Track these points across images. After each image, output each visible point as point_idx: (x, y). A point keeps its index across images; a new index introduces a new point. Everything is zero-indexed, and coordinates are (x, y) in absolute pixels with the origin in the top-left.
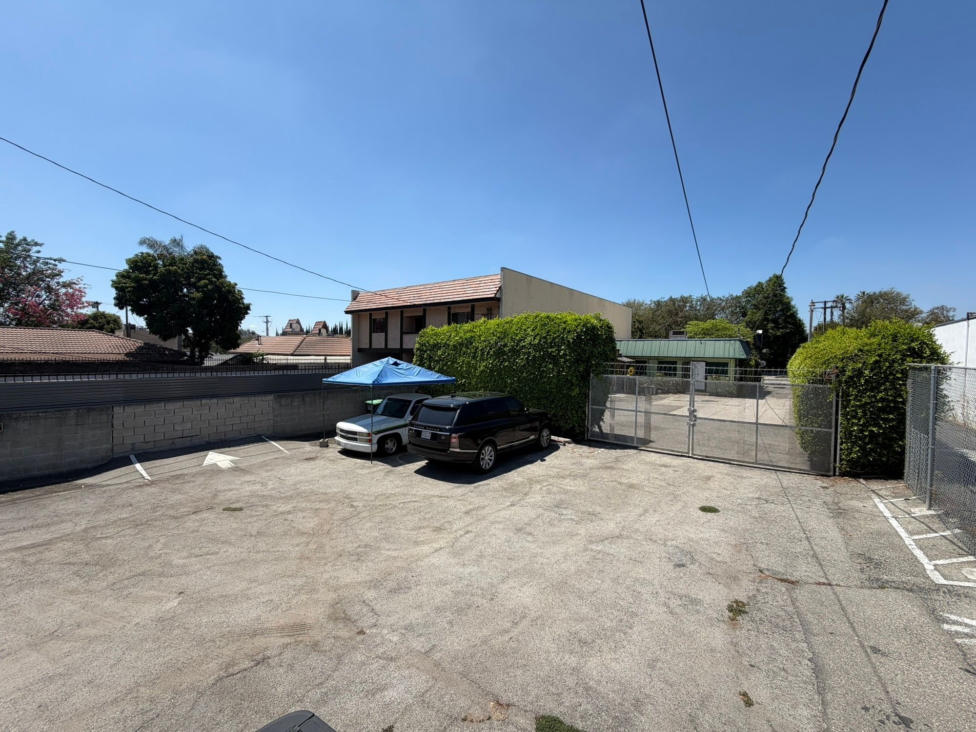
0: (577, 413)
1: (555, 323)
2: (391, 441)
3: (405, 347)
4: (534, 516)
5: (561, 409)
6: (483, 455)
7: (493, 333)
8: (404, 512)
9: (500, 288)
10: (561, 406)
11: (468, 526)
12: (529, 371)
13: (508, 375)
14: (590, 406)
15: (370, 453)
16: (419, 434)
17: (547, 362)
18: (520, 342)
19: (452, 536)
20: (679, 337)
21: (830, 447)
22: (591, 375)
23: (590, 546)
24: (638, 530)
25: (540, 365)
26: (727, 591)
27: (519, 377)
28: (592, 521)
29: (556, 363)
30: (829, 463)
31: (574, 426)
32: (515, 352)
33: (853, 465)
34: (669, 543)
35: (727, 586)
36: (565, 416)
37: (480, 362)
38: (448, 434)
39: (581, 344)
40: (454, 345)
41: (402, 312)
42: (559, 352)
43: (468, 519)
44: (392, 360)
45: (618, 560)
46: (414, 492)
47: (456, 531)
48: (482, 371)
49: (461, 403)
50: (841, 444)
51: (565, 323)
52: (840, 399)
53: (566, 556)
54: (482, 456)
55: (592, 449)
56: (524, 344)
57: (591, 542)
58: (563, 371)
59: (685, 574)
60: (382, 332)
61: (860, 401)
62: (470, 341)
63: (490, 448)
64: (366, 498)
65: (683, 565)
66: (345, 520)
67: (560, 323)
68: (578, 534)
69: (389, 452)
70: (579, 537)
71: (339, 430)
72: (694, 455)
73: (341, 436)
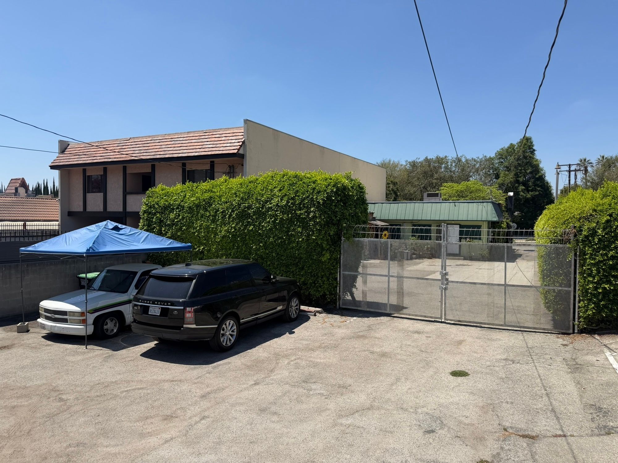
0: (328, 279)
1: (304, 183)
2: (112, 321)
3: (129, 209)
4: (280, 394)
5: (312, 276)
6: (223, 330)
7: (235, 193)
8: (127, 401)
9: (243, 142)
10: (311, 272)
11: (205, 410)
12: (276, 235)
13: (252, 241)
14: (342, 273)
15: (84, 336)
16: (145, 309)
17: (295, 225)
18: (266, 203)
19: (186, 423)
20: (433, 199)
21: (569, 306)
22: (343, 238)
23: (340, 421)
24: (389, 399)
25: (288, 228)
26: (473, 452)
27: (265, 243)
28: (342, 395)
29: (305, 226)
30: (569, 322)
31: (324, 295)
32: (261, 214)
33: (589, 321)
34: (420, 411)
35: (474, 447)
36: (315, 284)
37: (221, 226)
38: (182, 308)
39: (331, 205)
40: (190, 208)
41: (125, 168)
42: (309, 214)
43: (205, 404)
44: (111, 224)
45: (368, 433)
46: (140, 378)
47: (190, 418)
48: (223, 237)
49: (197, 272)
50: (579, 302)
51: (314, 183)
52: (578, 258)
53: (314, 434)
54: (222, 332)
55: (344, 318)
56: (270, 206)
57: (341, 416)
58: (312, 235)
59: (434, 439)
60: (99, 192)
61: (595, 259)
62: (209, 203)
63: (232, 322)
64: (79, 389)
65: (433, 431)
66: (51, 416)
67: (310, 182)
68: (327, 409)
69: (109, 333)
70: (328, 412)
71: (43, 310)
72: (446, 320)
73: (45, 318)
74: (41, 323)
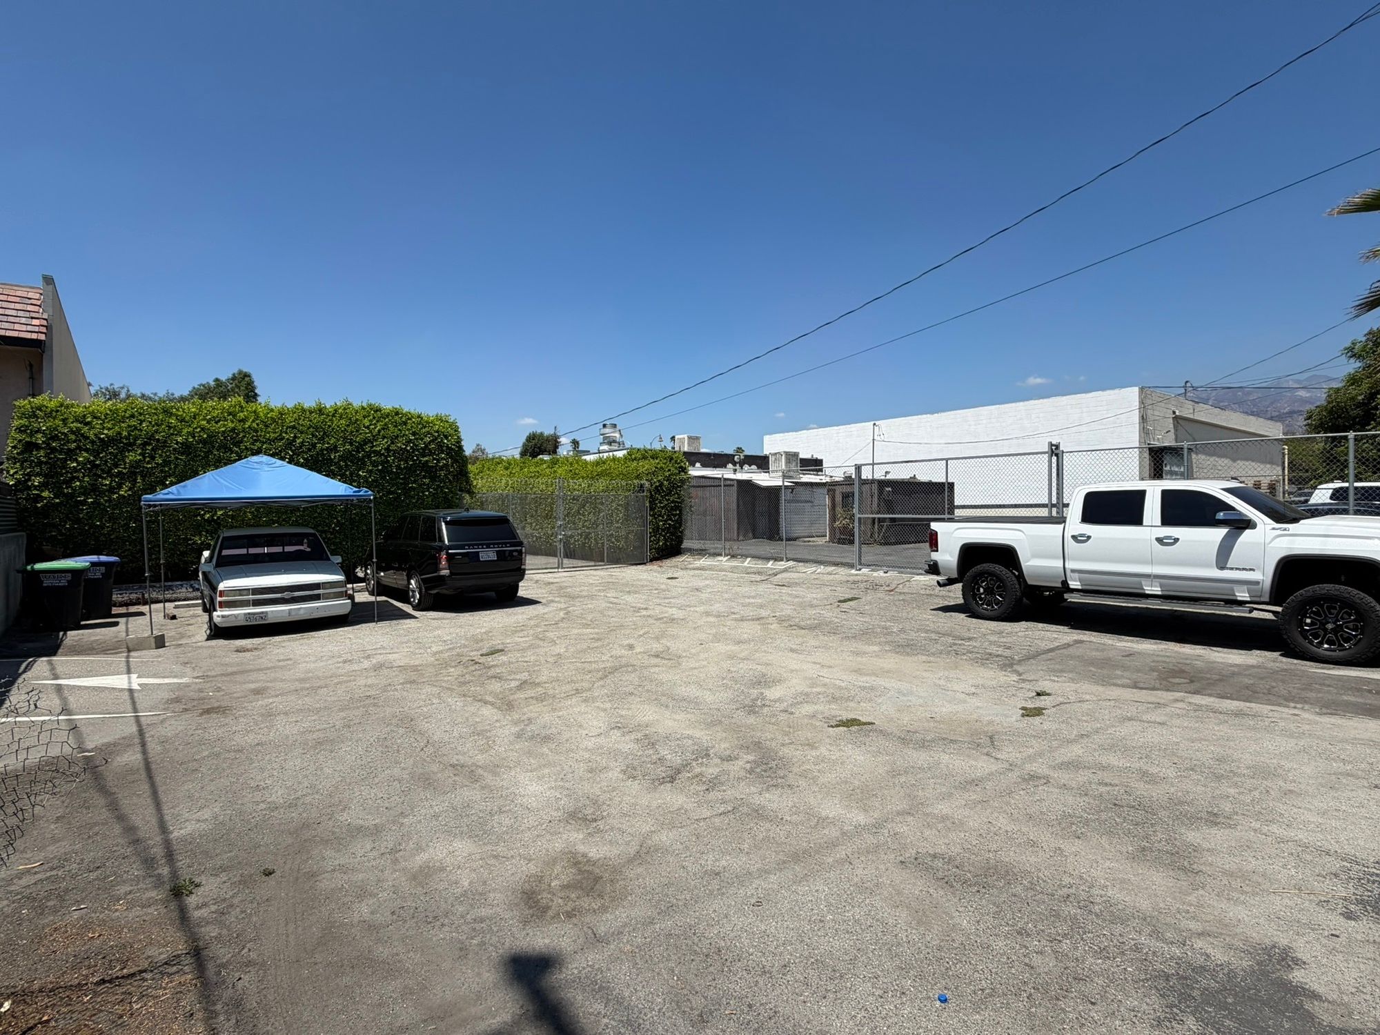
9: (48, 321)
16: (474, 556)
17: (419, 475)
21: (643, 542)
30: (643, 554)
50: (651, 537)
56: (373, 449)
71: (245, 592)
72: (562, 568)
73: (257, 603)
74: (249, 614)
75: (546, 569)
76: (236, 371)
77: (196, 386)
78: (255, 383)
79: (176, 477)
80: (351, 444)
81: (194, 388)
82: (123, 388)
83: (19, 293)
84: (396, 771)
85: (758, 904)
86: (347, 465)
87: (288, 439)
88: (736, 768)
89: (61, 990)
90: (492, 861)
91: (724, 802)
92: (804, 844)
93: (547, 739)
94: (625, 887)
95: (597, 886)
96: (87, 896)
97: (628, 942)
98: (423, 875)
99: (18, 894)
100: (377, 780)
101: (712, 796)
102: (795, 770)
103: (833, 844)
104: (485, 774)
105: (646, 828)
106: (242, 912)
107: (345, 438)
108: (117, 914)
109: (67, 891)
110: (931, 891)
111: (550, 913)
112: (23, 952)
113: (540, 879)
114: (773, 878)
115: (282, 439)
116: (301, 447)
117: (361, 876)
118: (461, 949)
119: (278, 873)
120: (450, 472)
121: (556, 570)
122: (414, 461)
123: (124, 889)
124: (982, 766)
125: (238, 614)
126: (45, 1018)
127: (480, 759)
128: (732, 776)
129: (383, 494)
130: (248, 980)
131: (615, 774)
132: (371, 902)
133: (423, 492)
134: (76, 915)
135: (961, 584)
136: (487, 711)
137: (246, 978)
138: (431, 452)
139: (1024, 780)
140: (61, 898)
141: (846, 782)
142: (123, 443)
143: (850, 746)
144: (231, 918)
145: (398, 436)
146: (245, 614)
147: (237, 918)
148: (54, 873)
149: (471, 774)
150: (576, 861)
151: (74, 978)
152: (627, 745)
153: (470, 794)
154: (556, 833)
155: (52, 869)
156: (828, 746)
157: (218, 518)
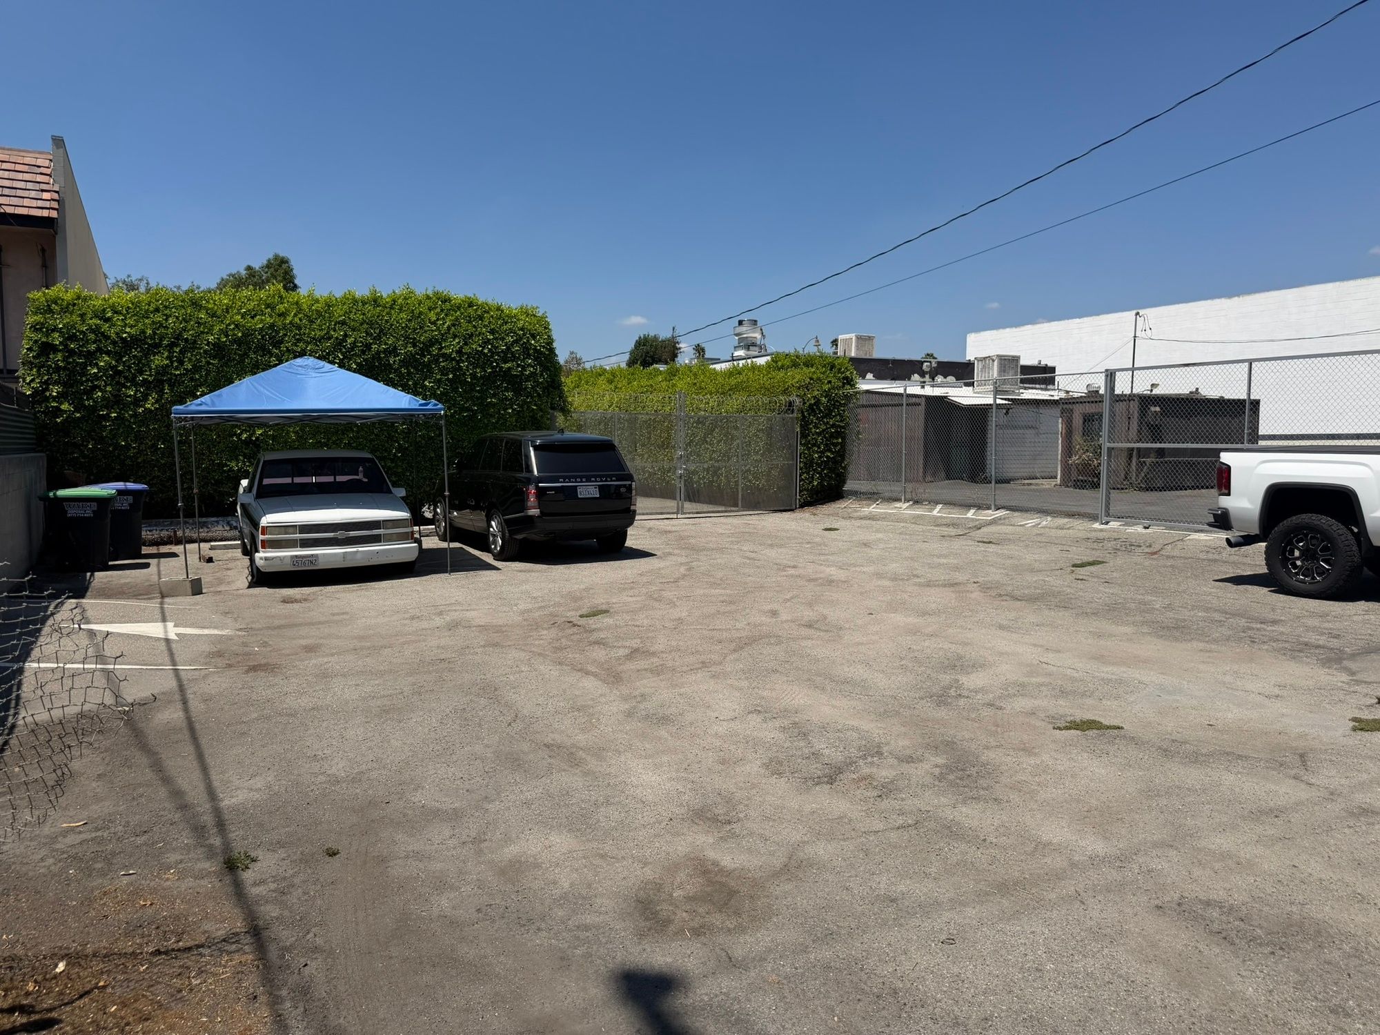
9: (59, 194)
16: (570, 492)
17: (499, 387)
18: (431, 346)
30: (790, 498)
33: (812, 493)
71: (291, 530)
72: (683, 513)
73: (305, 544)
74: (296, 556)
75: (662, 514)
76: (271, 256)
77: (225, 277)
78: (294, 271)
79: (208, 386)
80: (414, 345)
81: (223, 280)
82: (141, 280)
83: (27, 160)
84: (478, 748)
85: (950, 941)
86: (409, 373)
87: (337, 338)
88: (920, 772)
89: (115, 957)
90: (598, 861)
91: (901, 813)
92: (1017, 874)
93: (665, 720)
94: (769, 906)
95: (732, 902)
96: (135, 861)
97: (773, 971)
98: (514, 870)
99: (64, 852)
100: (455, 758)
101: (885, 804)
102: (1005, 780)
103: (1059, 876)
104: (589, 758)
105: (796, 837)
106: (305, 893)
107: (407, 337)
108: (168, 883)
109: (114, 854)
110: (1201, 947)
111: (672, 928)
112: (74, 913)
113: (659, 887)
114: (970, 912)
115: (329, 338)
116: (352, 349)
117: (439, 866)
118: (562, 959)
119: (343, 854)
120: (538, 384)
121: (675, 516)
122: (493, 367)
123: (173, 857)
124: (1284, 791)
125: (285, 557)
126: (101, 984)
127: (581, 739)
128: (914, 780)
129: (455, 412)
130: (315, 967)
131: (753, 767)
132: (452, 896)
133: (505, 410)
134: (125, 880)
135: (1264, 544)
136: (590, 683)
137: (313, 965)
138: (515, 357)
139: (1352, 814)
140: (108, 861)
141: (1078, 801)
142: (147, 344)
143: (1085, 755)
144: (294, 898)
145: (472, 334)
146: (292, 557)
147: (299, 899)
148: (99, 834)
149: (571, 757)
150: (704, 869)
151: (128, 946)
152: (770, 732)
153: (571, 780)
154: (677, 834)
155: (97, 829)
156: (1053, 753)
157: (257, 439)
